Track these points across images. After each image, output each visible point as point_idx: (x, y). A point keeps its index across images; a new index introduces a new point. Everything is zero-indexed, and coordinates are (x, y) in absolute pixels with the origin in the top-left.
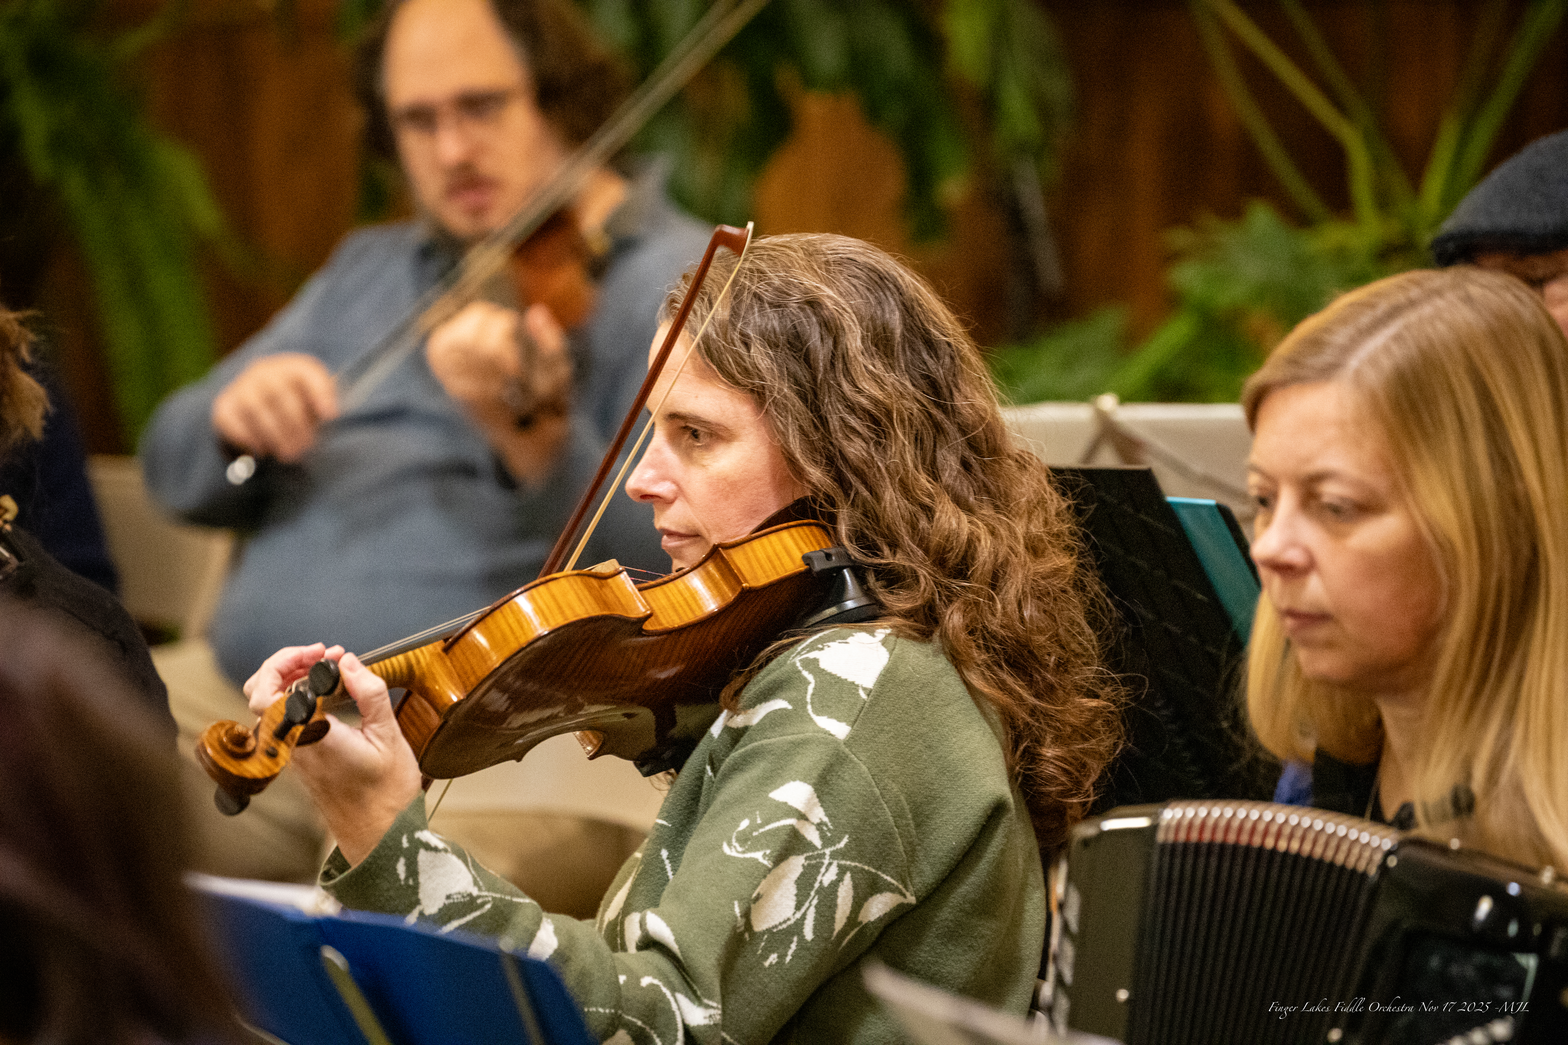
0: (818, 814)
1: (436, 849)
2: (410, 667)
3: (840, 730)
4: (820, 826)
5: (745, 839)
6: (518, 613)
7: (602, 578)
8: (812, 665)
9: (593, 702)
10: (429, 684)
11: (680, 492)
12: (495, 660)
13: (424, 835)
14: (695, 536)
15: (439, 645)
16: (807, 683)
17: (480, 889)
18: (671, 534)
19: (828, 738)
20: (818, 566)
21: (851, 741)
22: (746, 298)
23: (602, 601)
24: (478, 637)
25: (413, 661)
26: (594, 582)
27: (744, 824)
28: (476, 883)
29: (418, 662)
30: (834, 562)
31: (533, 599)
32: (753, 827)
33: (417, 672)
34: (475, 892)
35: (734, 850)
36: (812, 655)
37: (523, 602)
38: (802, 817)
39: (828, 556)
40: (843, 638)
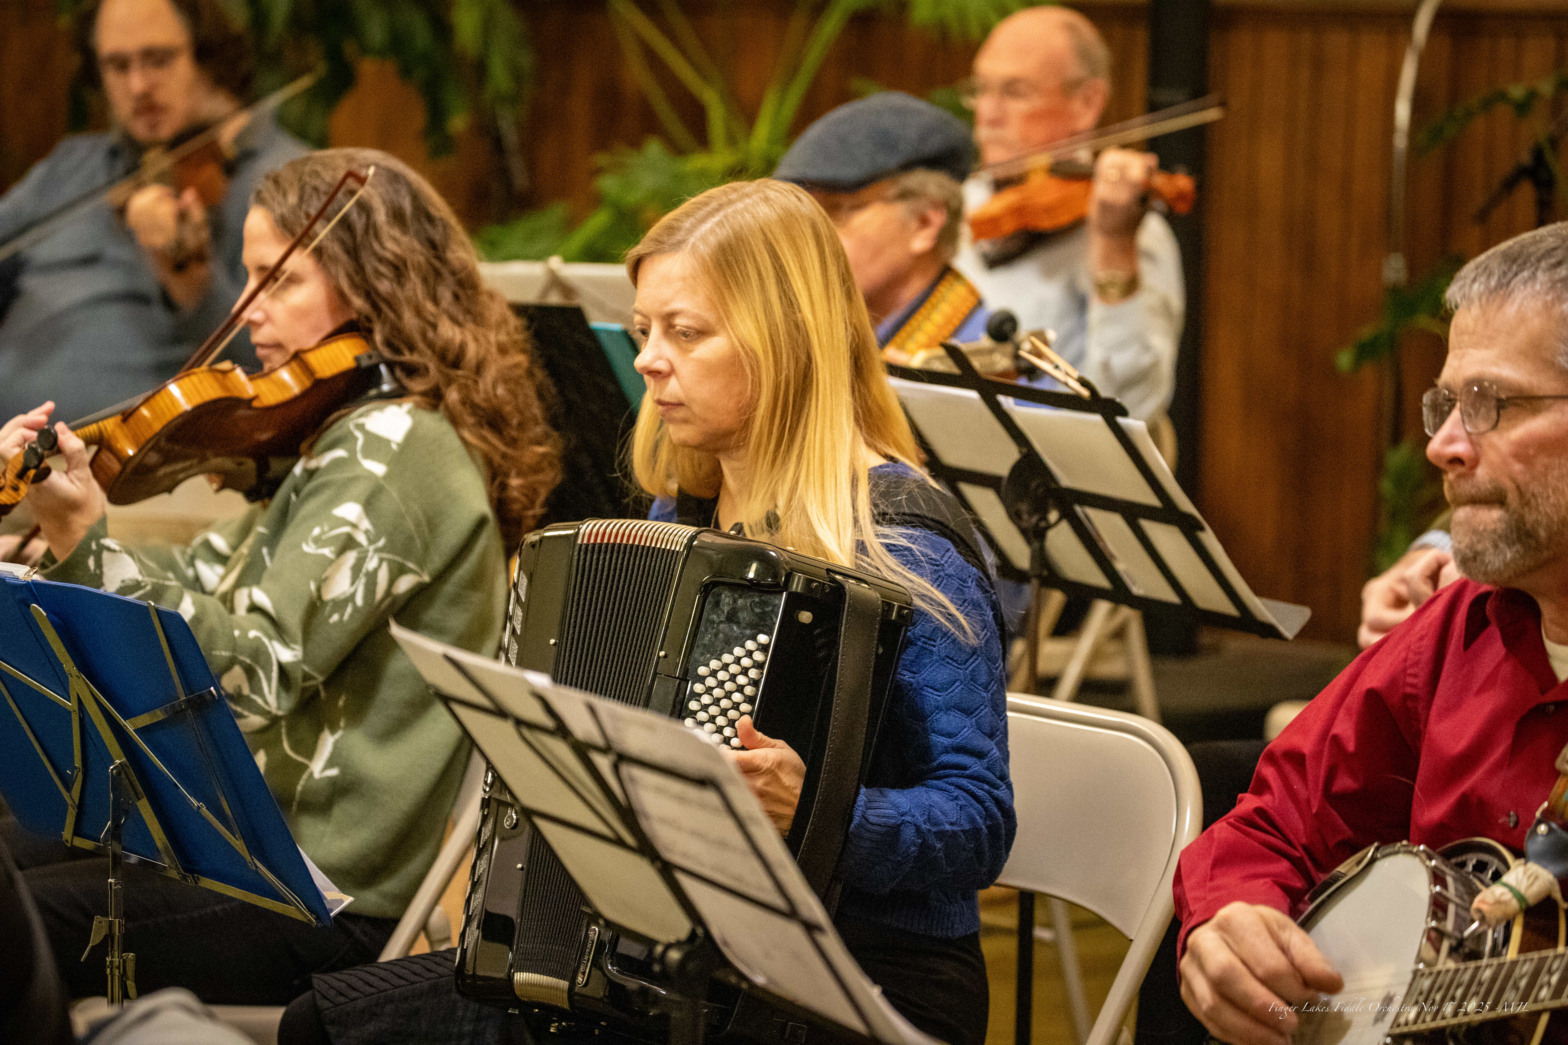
0: (366, 524)
1: (114, 551)
2: (101, 432)
3: (378, 468)
4: (367, 532)
5: (318, 541)
6: (170, 395)
7: (224, 373)
8: (361, 427)
9: (217, 455)
10: (113, 443)
11: (268, 318)
12: (157, 427)
13: (107, 542)
14: (278, 346)
15: (119, 418)
16: (356, 439)
17: (143, 576)
18: (263, 346)
19: (371, 475)
20: (365, 363)
21: (387, 477)
22: (308, 190)
23: (224, 387)
24: (145, 411)
25: (103, 428)
26: (219, 376)
27: (316, 531)
28: (141, 572)
29: (106, 428)
30: (374, 360)
31: (180, 387)
32: (323, 533)
33: (105, 435)
34: (140, 578)
35: (309, 548)
36: (361, 420)
37: (173, 388)
38: (355, 526)
39: (370, 357)
40: (381, 409)
